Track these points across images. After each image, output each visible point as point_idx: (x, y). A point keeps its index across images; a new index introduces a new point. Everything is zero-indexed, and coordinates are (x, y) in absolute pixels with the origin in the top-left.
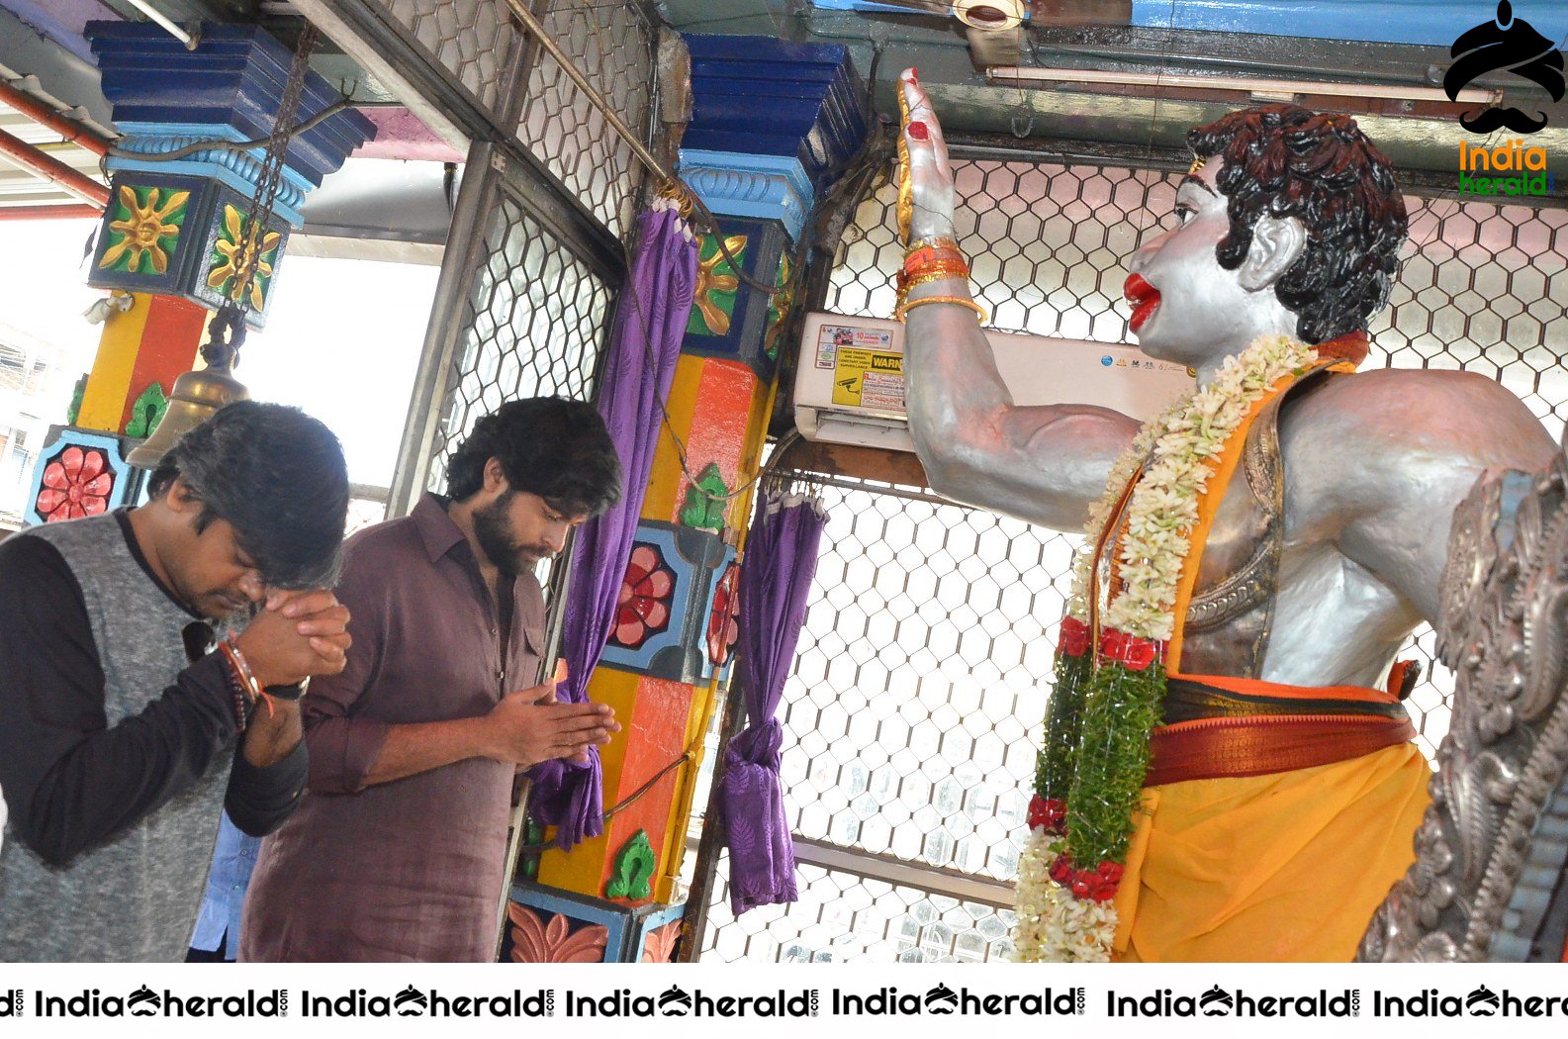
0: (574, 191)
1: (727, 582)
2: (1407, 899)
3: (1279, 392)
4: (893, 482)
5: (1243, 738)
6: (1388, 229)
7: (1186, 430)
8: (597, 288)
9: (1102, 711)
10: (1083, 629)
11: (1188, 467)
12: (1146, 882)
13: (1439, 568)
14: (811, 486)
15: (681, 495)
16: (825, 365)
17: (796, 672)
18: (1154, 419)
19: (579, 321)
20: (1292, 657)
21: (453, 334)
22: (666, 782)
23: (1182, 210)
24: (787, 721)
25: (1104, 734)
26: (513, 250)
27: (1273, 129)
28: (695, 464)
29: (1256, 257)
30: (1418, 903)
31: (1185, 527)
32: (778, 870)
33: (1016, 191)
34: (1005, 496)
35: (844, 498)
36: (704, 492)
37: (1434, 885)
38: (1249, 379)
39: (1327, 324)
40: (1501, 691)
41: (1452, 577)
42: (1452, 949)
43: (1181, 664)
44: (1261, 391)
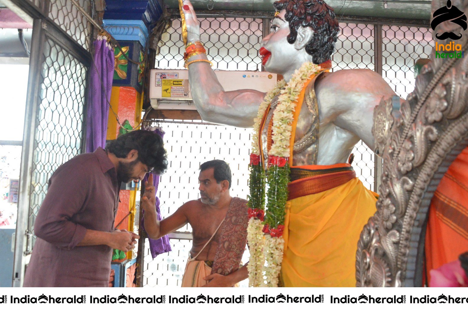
0: (70, 35)
4: (183, 119)
6: (335, 29)
7: (286, 93)
8: (82, 67)
9: (273, 180)
10: (257, 156)
11: (289, 104)
12: (290, 229)
14: (158, 124)
15: (118, 131)
16: (158, 85)
17: (161, 181)
19: (78, 78)
20: (324, 157)
21: (37, 86)
22: (125, 221)
23: (274, 27)
24: (160, 197)
26: (53, 56)
27: (299, 1)
28: (121, 120)
29: (299, 39)
30: (384, 223)
31: (290, 122)
32: (164, 243)
33: (210, 27)
34: (226, 119)
35: (168, 126)
36: (124, 129)
37: (391, 217)
38: (302, 76)
39: (321, 58)
40: (407, 159)
41: (377, 128)
42: (398, 234)
43: (293, 164)
44: (306, 80)
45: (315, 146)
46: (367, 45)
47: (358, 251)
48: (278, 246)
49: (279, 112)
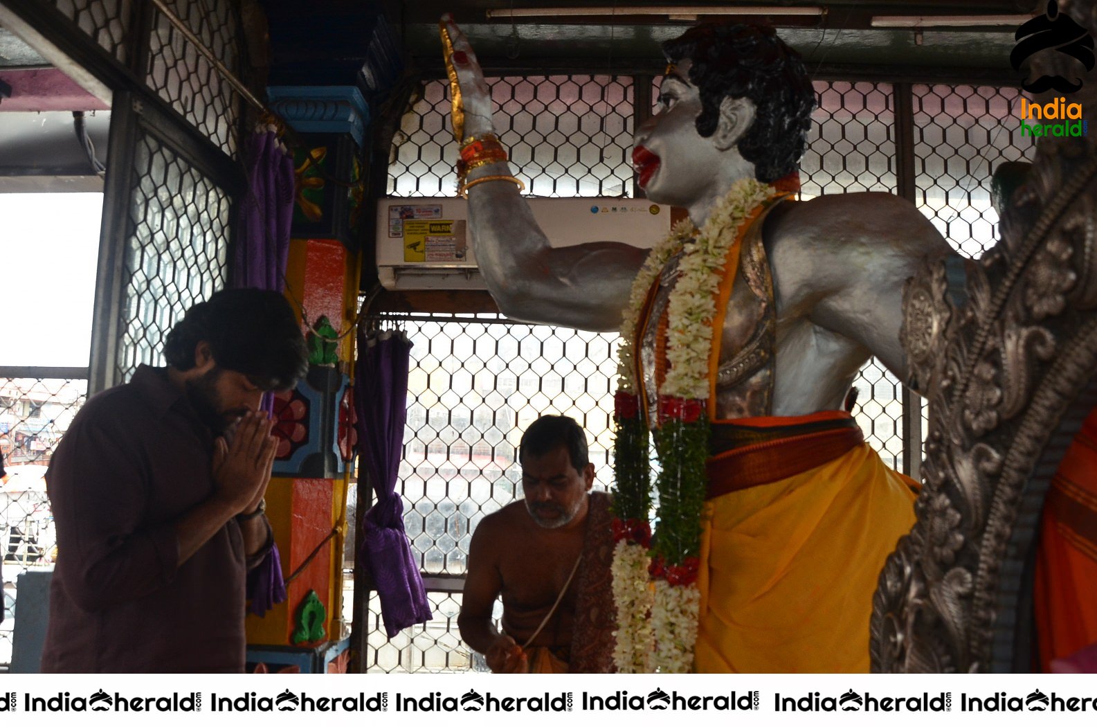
0: (194, 124)
1: (345, 401)
4: (454, 313)
6: (805, 100)
7: (698, 251)
8: (221, 196)
10: (631, 397)
11: (705, 276)
12: (713, 566)
14: (396, 324)
16: (396, 235)
17: (404, 458)
19: (211, 222)
20: (789, 397)
22: (325, 551)
23: (666, 99)
25: (675, 470)
28: (312, 317)
31: (707, 318)
32: (416, 600)
33: (513, 97)
34: (557, 313)
35: (420, 329)
36: (319, 337)
37: (951, 537)
38: (734, 211)
39: (775, 168)
40: (985, 403)
41: (912, 331)
42: (968, 576)
43: (717, 414)
44: (743, 219)
45: (768, 373)
46: (877, 131)
47: (874, 615)
48: (685, 607)
49: (682, 294)
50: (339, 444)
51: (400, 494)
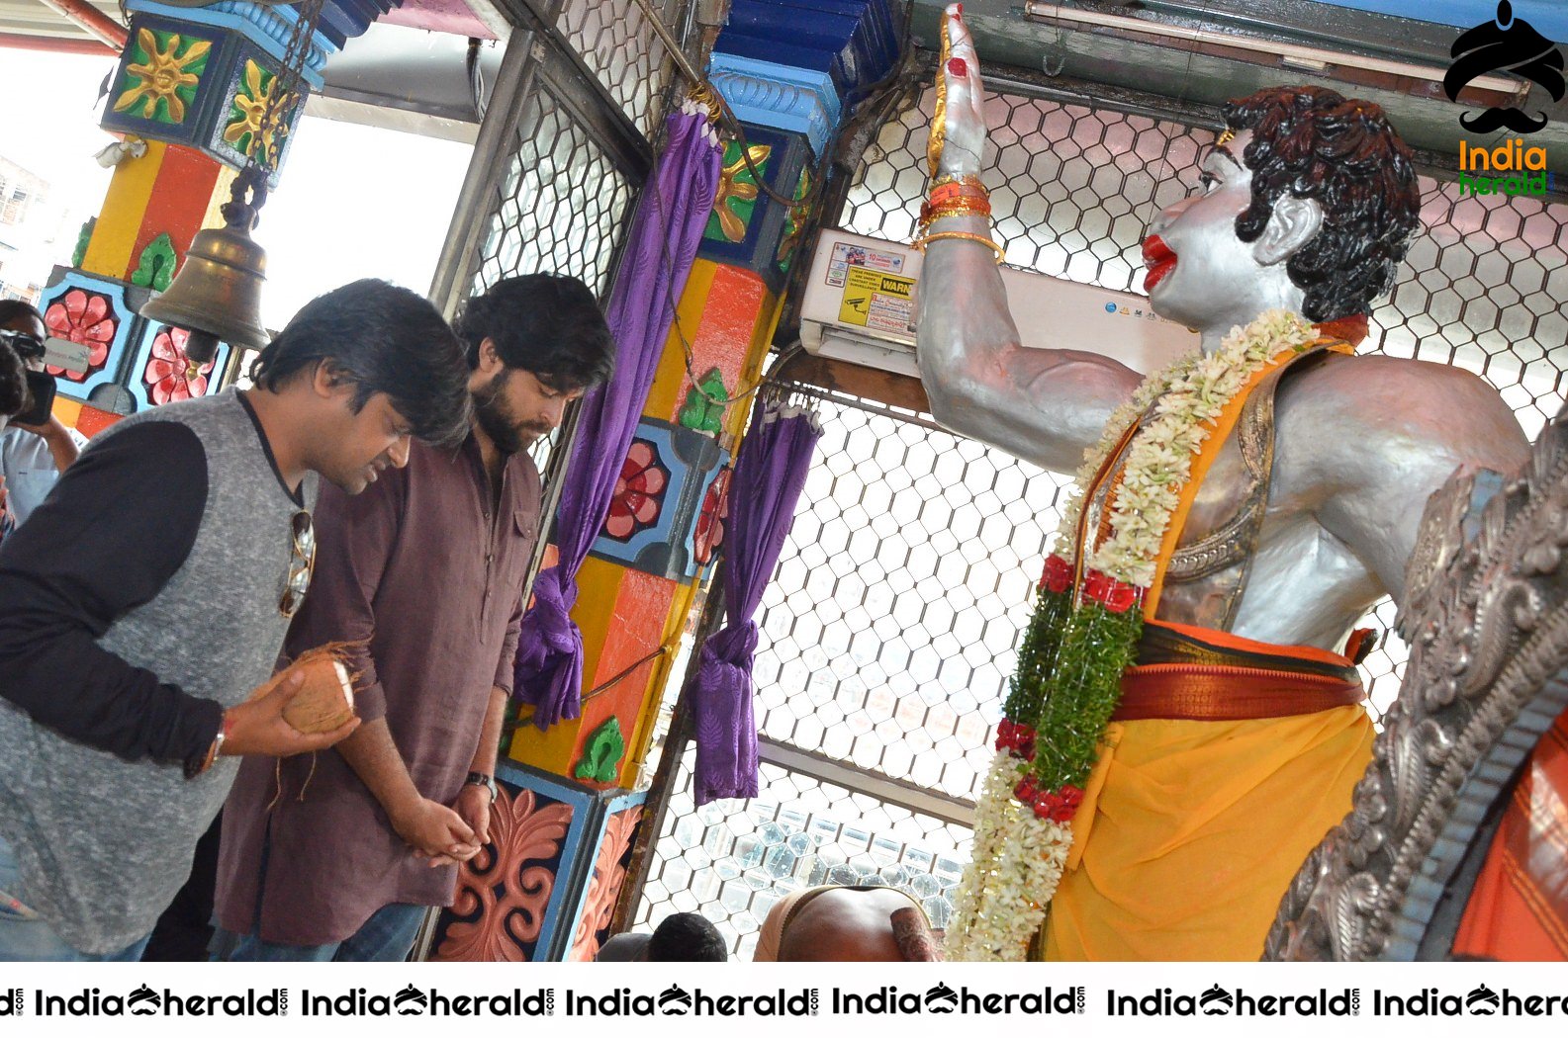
0: (606, 85)
1: (718, 485)
2: (1341, 843)
3: (1279, 366)
4: (889, 404)
5: (1205, 685)
6: (1401, 220)
7: (1187, 392)
8: (619, 184)
9: (1080, 647)
10: (1067, 567)
11: (1185, 427)
12: (1102, 808)
13: (1408, 549)
14: (809, 399)
15: (682, 396)
16: (835, 282)
17: (776, 579)
18: (1156, 374)
19: (599, 215)
20: (1262, 615)
21: (480, 219)
22: (641, 672)
23: (1207, 178)
24: (763, 624)
25: (1080, 668)
26: (543, 141)
27: (1305, 110)
28: (700, 367)
29: (1273, 232)
30: (1351, 847)
31: (1177, 484)
32: (742, 767)
33: (1039, 129)
34: (1004, 433)
35: (839, 414)
36: (703, 395)
37: (1367, 832)
38: (1251, 350)
39: (1332, 304)
40: (1449, 667)
41: (1416, 560)
42: (1375, 888)
43: (1158, 610)
44: (1262, 363)
45: (1238, 575)
49: (1151, 443)
50: (695, 539)
51: (758, 623)
